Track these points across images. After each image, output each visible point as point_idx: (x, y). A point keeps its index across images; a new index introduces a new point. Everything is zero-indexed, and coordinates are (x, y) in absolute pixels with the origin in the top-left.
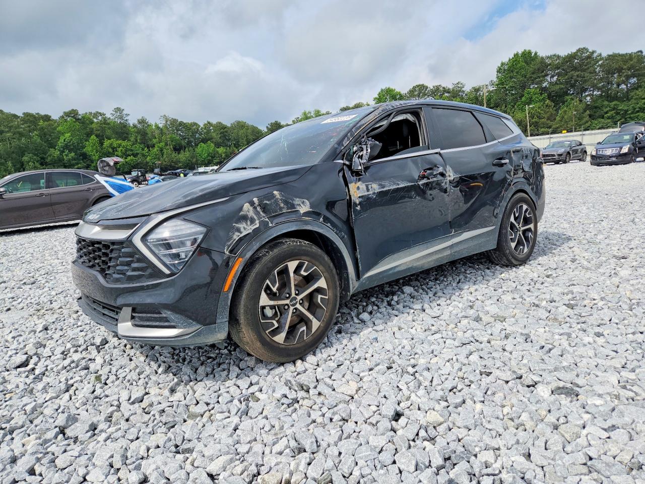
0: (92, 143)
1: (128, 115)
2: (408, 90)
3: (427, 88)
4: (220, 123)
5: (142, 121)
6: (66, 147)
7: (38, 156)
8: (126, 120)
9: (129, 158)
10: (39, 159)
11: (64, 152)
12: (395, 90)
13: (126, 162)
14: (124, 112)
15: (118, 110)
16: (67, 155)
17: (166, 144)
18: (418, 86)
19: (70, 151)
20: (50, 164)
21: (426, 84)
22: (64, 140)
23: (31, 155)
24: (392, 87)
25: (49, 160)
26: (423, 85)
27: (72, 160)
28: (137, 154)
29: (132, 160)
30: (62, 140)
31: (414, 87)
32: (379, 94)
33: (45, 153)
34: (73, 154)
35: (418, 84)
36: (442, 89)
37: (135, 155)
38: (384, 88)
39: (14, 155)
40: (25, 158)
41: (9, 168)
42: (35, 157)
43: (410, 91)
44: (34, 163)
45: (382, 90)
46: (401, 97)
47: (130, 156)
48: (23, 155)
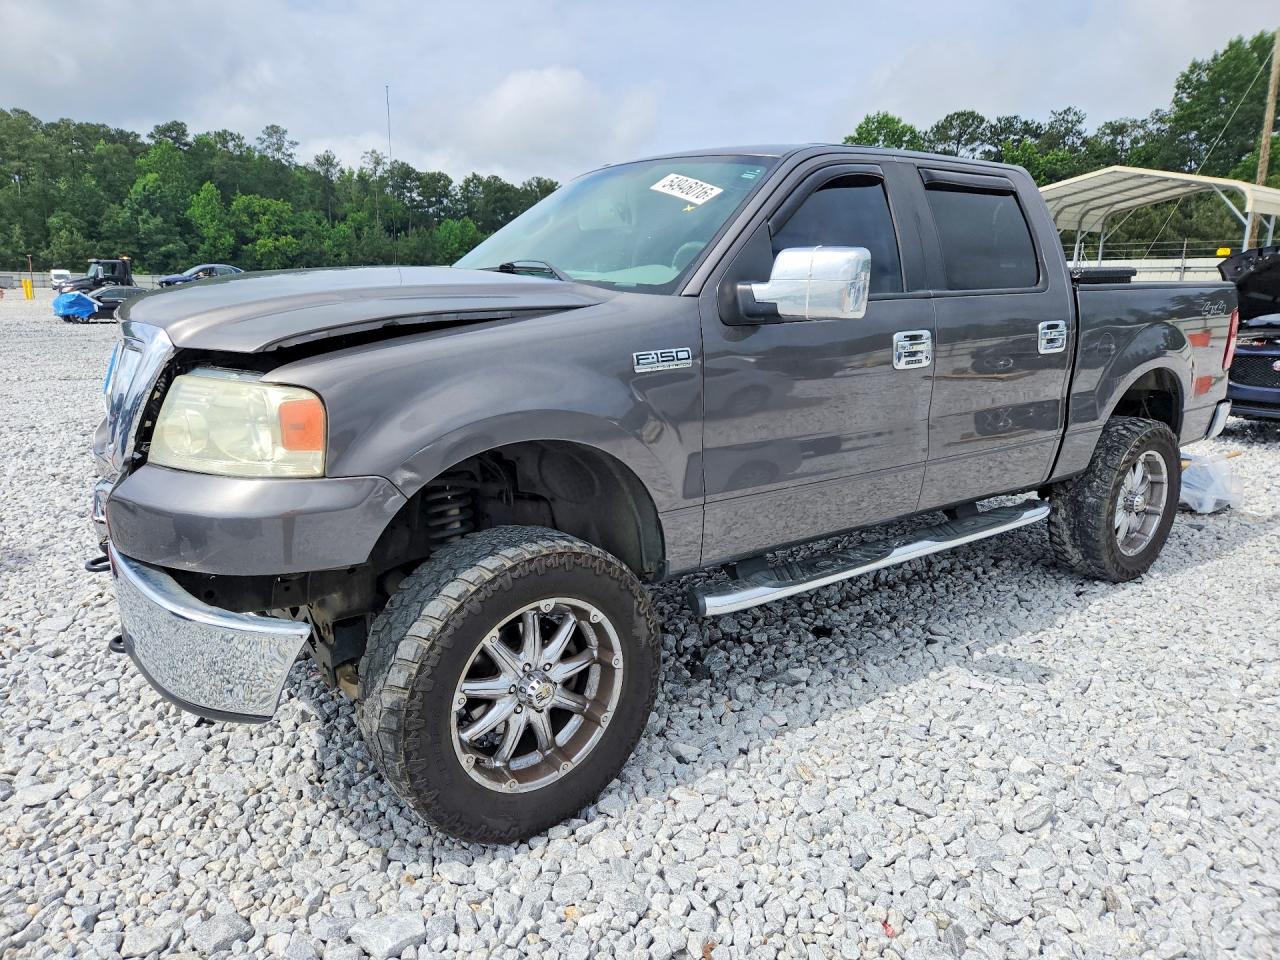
0: (205, 198)
1: (294, 144)
2: (934, 123)
3: (982, 120)
4: (496, 178)
5: (327, 161)
6: (147, 202)
7: (82, 218)
8: (290, 156)
9: (283, 240)
10: (84, 225)
11: (141, 214)
12: (899, 121)
13: (276, 248)
14: (288, 137)
15: (273, 130)
16: (145, 222)
17: (372, 215)
18: (959, 115)
19: (153, 214)
20: (108, 238)
21: (980, 112)
22: (144, 189)
23: (67, 214)
24: (893, 113)
25: (105, 227)
26: (972, 115)
27: (156, 233)
28: (303, 232)
29: (289, 245)
30: (138, 187)
31: (949, 119)
32: (860, 127)
33: (99, 214)
34: (159, 220)
35: (960, 109)
36: (1019, 125)
37: (298, 234)
38: (872, 114)
39: (30, 212)
40: (53, 221)
41: (15, 239)
42: (75, 220)
43: (937, 127)
44: (72, 233)
45: (868, 120)
46: (915, 141)
47: (286, 234)
48: (51, 212)
